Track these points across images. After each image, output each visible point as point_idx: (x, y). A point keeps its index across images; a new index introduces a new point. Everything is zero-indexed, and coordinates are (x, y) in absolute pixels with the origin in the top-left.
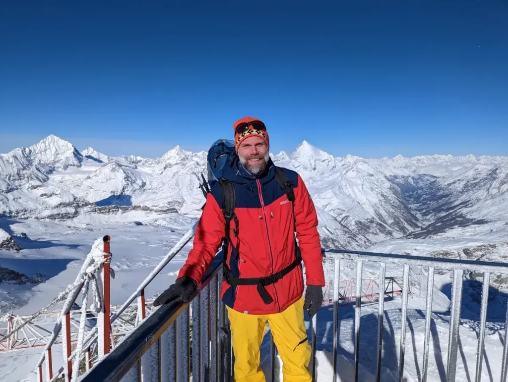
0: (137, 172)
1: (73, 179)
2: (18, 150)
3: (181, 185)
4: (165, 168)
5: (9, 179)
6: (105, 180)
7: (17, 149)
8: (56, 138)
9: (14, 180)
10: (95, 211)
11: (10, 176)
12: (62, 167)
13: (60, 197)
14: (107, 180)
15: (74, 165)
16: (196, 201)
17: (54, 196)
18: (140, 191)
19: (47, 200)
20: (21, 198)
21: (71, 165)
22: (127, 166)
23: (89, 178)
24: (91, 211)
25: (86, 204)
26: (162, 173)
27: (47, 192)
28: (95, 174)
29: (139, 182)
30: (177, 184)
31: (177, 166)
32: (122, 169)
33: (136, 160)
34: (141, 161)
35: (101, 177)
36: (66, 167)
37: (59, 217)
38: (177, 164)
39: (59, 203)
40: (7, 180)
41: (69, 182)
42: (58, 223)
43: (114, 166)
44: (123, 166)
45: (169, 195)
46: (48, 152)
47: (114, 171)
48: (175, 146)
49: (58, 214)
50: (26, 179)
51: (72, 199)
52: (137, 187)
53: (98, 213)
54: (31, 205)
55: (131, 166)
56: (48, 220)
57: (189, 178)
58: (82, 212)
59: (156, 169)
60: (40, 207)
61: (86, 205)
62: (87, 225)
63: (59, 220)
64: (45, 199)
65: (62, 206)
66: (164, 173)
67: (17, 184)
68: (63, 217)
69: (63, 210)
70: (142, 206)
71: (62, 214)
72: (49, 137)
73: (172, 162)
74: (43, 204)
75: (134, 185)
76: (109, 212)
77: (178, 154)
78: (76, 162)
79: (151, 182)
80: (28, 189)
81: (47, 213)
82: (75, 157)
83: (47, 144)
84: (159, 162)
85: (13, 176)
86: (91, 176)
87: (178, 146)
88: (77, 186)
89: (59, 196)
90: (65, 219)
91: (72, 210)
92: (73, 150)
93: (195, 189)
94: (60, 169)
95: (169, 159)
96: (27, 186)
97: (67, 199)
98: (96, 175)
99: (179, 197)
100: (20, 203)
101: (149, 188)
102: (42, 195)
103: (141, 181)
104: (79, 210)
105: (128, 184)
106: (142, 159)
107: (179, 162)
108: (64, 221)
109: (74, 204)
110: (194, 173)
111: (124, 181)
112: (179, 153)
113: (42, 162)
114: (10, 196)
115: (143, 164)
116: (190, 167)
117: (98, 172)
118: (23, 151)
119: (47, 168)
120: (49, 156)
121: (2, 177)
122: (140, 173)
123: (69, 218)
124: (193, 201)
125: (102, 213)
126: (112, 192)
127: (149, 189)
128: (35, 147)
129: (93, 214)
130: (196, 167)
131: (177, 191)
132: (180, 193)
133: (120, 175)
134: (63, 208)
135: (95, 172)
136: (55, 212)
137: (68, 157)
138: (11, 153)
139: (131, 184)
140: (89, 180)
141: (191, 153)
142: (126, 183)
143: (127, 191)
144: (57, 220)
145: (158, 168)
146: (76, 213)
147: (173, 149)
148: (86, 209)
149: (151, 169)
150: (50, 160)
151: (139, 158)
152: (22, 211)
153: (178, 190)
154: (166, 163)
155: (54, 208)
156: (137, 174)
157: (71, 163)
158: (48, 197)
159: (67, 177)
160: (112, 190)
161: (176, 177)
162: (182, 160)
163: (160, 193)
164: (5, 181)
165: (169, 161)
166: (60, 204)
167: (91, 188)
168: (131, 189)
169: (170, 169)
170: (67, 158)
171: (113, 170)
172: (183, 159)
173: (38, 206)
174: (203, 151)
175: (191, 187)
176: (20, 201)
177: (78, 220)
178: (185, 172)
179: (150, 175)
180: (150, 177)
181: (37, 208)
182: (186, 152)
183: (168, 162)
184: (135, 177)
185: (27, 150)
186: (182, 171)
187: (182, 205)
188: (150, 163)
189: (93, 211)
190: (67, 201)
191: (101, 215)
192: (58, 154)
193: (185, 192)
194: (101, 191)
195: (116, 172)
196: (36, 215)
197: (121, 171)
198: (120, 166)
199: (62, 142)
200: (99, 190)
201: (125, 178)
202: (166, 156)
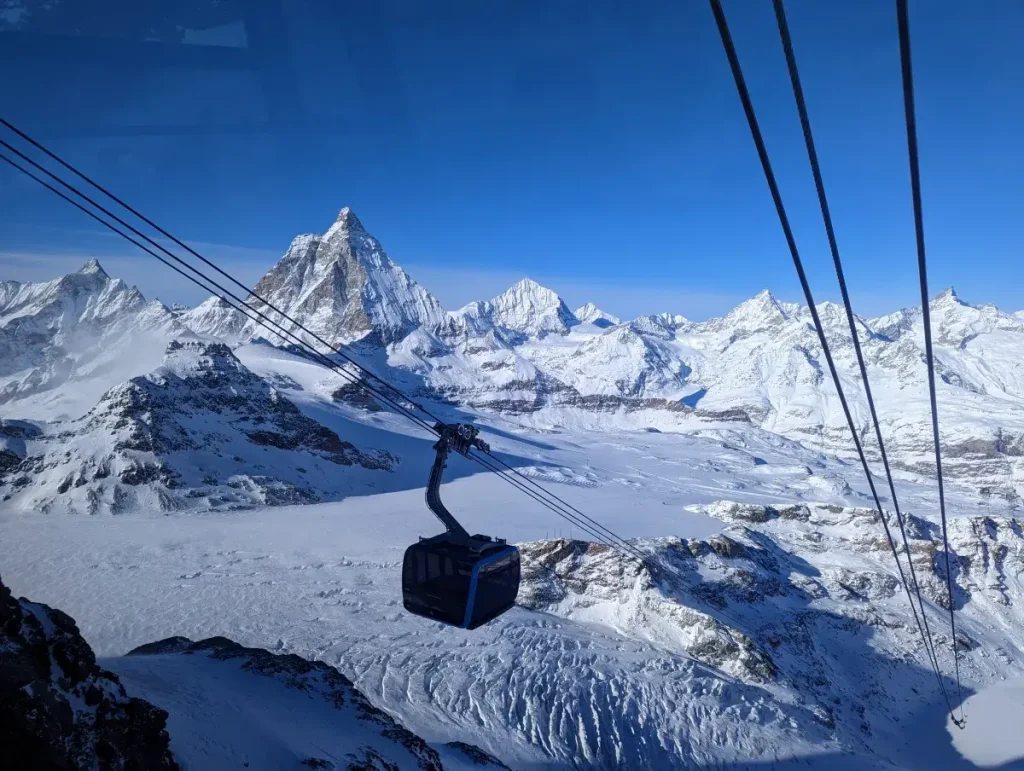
0: (673, 346)
1: (552, 356)
2: (473, 306)
3: (765, 375)
4: (733, 339)
5: (437, 334)
6: (608, 358)
7: (473, 303)
8: (533, 284)
9: (445, 336)
10: (574, 403)
11: (438, 330)
12: (537, 334)
13: (513, 371)
14: (611, 359)
15: (556, 331)
16: (801, 409)
17: (504, 368)
18: (674, 385)
19: (491, 373)
20: (450, 367)
21: (552, 331)
22: (652, 334)
23: (578, 353)
24: (566, 402)
25: (558, 386)
26: (725, 349)
27: (493, 361)
28: (590, 346)
29: (675, 366)
30: (757, 370)
31: (761, 334)
32: (642, 338)
33: (673, 322)
34: (683, 324)
35: (600, 354)
36: (543, 334)
37: (508, 407)
38: (758, 331)
39: (511, 381)
40: (433, 335)
41: (544, 361)
42: (505, 417)
43: (627, 332)
44: (645, 332)
45: (735, 392)
46: (518, 308)
47: (626, 342)
48: (760, 291)
49: (507, 402)
50: (463, 335)
51: (533, 375)
52: (668, 375)
53: (578, 407)
54: (464, 381)
55: (661, 333)
56: (488, 410)
57: (785, 360)
58: (550, 403)
59: (712, 341)
60: (479, 386)
61: (559, 388)
62: (555, 426)
63: (506, 412)
64: (489, 372)
65: (514, 388)
66: (730, 350)
67: (448, 344)
68: (514, 408)
69: (516, 396)
70: (668, 401)
71: (513, 403)
72: (523, 282)
73: (750, 325)
74: (484, 381)
75: (665, 371)
76: (600, 406)
77: (764, 309)
78: (560, 326)
79: (699, 368)
80: (464, 353)
81: (489, 397)
82: (559, 315)
83: (518, 296)
84: (721, 327)
85: (444, 329)
86: (584, 349)
87: (767, 292)
88: (557, 367)
89: (512, 367)
90: (517, 413)
91: (531, 396)
92: (558, 305)
93: (799, 385)
94: (534, 338)
95: (743, 319)
96: (463, 347)
97: (526, 374)
98: (591, 349)
99: (760, 399)
100: (447, 375)
101: (694, 379)
102: (486, 365)
103: (679, 364)
104: (544, 396)
105: (651, 368)
106: (685, 320)
107: (766, 326)
108: (516, 415)
109: (536, 384)
110: (798, 348)
111: (643, 362)
112: (769, 305)
113: (508, 327)
114: (434, 362)
115: (687, 331)
116: (793, 335)
117: (596, 342)
118: (481, 307)
119: (512, 335)
120: (519, 317)
121: (426, 329)
122: (677, 349)
123: (525, 410)
124: (795, 408)
125: (587, 407)
126: (618, 382)
127: (695, 382)
128: (500, 301)
129: (568, 408)
130: (806, 336)
131: (754, 386)
132: (763, 391)
133: (638, 348)
134: (517, 391)
135: (591, 342)
136: (503, 396)
137: (547, 316)
138: (463, 311)
139: (658, 367)
140: (578, 357)
141: (795, 306)
142: (648, 366)
143: (649, 382)
144: (503, 412)
145: (716, 339)
146: (539, 404)
147: (754, 298)
148: (555, 397)
149: (702, 340)
150: (521, 323)
151: (678, 319)
152: (449, 389)
153: (757, 383)
154: (735, 328)
155: (502, 389)
156: (671, 349)
157: (551, 326)
158: (494, 369)
159: (543, 352)
160: (616, 378)
161: (755, 355)
162: (773, 321)
163: (717, 387)
164: (430, 336)
165: (745, 323)
166: (513, 383)
167: (581, 373)
168: (657, 378)
169: (745, 341)
170: (546, 319)
171: (624, 339)
172: (775, 321)
173: (476, 384)
174: (827, 302)
175: (791, 377)
176: (449, 372)
177: (540, 416)
178: (779, 345)
179: (698, 352)
180: (698, 356)
181: (474, 387)
182: (784, 304)
183: (740, 326)
184: (667, 356)
185: (487, 306)
186: (771, 344)
187: (765, 417)
188: (702, 328)
189: (569, 403)
190: (525, 379)
191: (585, 411)
192: (533, 313)
193: (774, 390)
194: (597, 379)
195: (629, 343)
196: (471, 400)
197: (640, 341)
198: (639, 333)
199: (542, 291)
200: (595, 377)
201: (646, 355)
202: (738, 314)
